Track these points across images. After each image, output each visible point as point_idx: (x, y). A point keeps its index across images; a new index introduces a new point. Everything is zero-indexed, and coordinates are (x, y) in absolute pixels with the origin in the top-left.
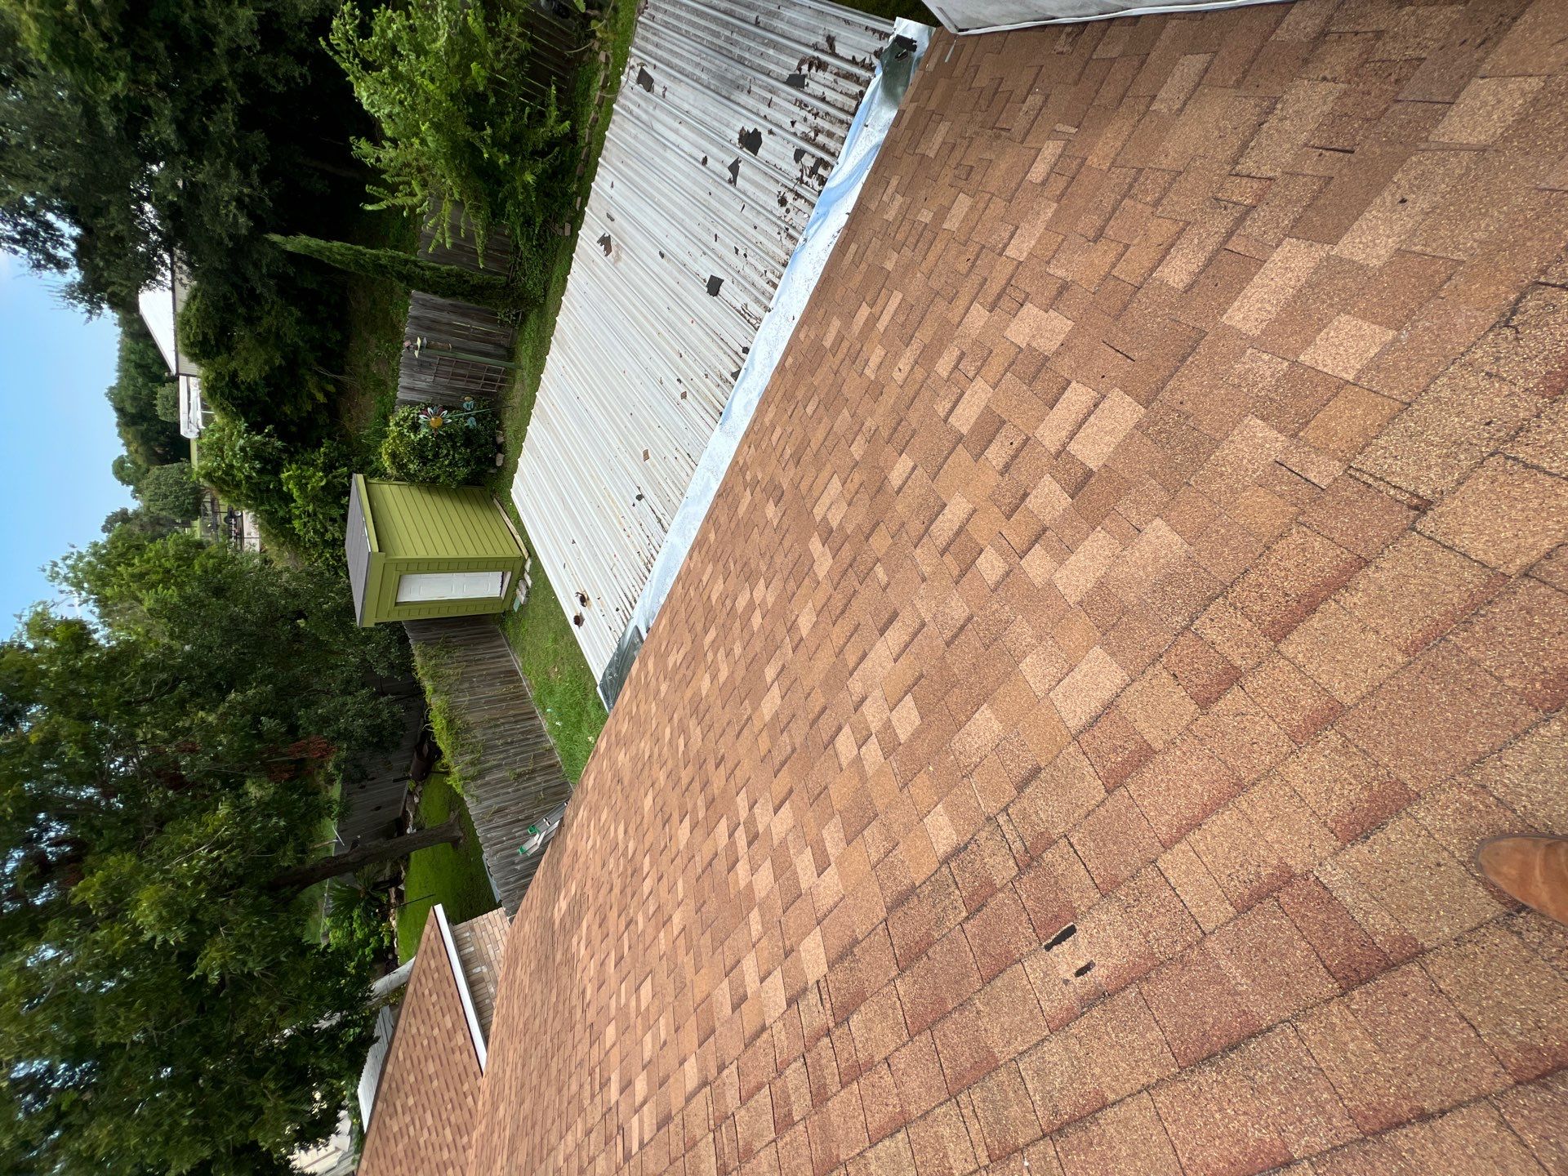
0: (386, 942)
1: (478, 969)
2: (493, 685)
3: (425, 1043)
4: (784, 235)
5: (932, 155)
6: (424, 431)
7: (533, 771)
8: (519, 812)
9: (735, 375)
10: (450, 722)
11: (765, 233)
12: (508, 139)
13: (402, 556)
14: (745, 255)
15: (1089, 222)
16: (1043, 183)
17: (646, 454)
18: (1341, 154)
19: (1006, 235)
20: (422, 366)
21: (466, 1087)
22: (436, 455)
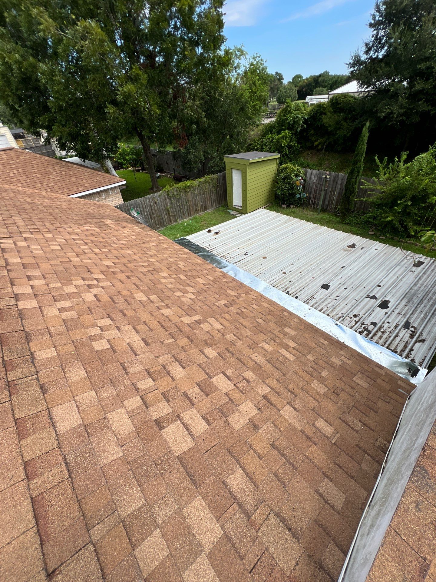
0: (124, 166)
1: (104, 195)
2: (201, 201)
3: (81, 178)
4: (341, 315)
5: (354, 379)
6: (295, 179)
7: (169, 215)
8: (155, 210)
9: (288, 293)
10: (188, 187)
11: (343, 308)
12: (408, 211)
13: (248, 171)
14: (336, 300)
15: (283, 443)
16: (314, 425)
17: (265, 258)
18: (252, 566)
19: (296, 406)
20: (320, 178)
21: (65, 190)
22: (286, 183)
